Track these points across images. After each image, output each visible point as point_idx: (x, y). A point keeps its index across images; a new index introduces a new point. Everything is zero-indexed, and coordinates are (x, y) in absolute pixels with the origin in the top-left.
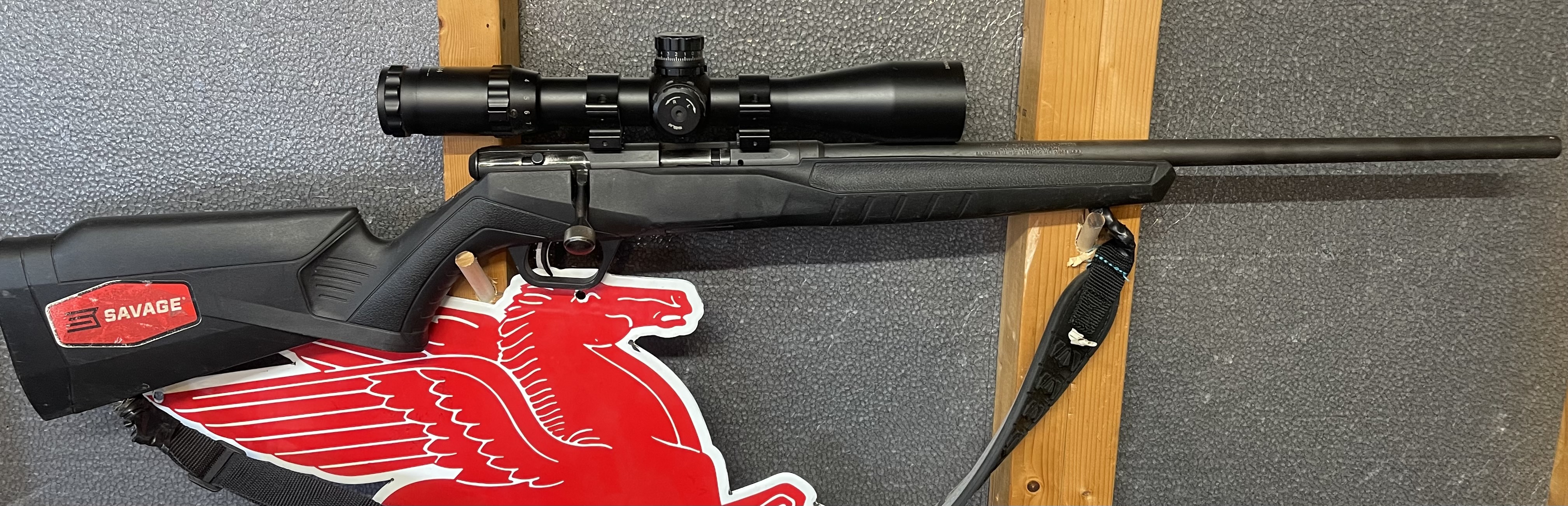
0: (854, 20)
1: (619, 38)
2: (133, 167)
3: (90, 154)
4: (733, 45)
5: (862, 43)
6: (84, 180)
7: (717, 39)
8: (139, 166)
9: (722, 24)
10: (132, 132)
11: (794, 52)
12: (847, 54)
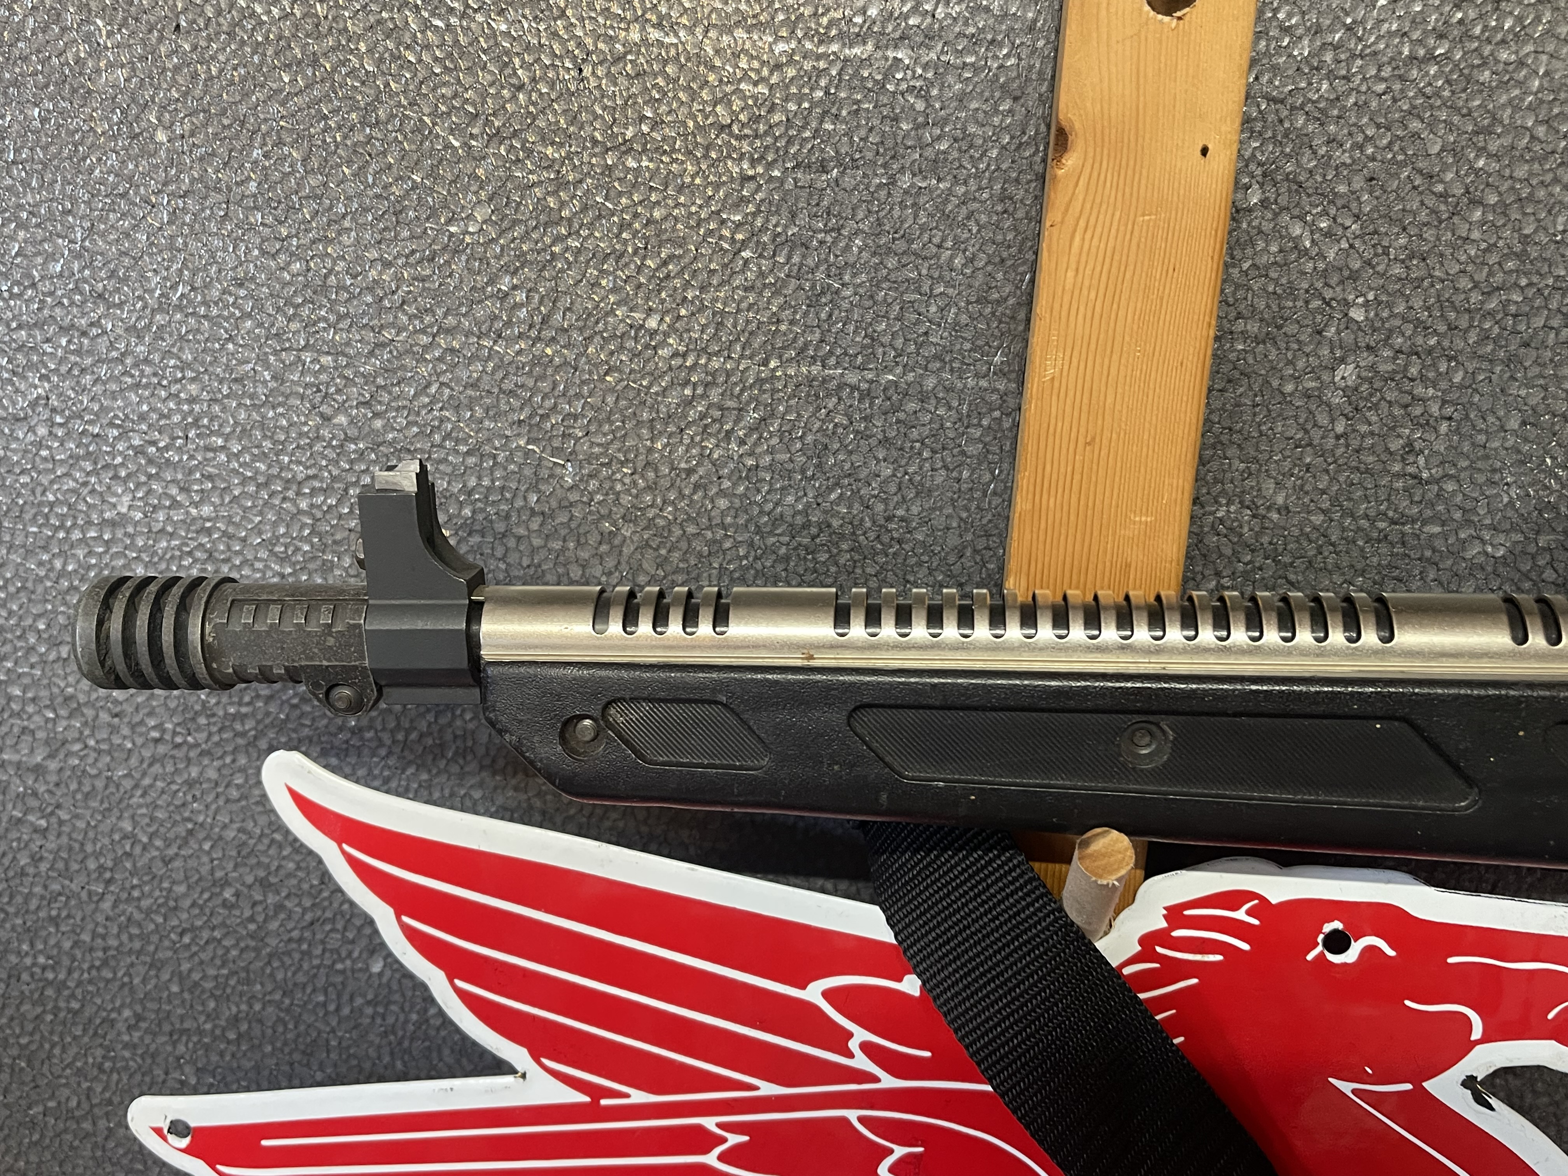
1: (1476, 235)
2: (194, 511)
3: (95, 472)
6: (76, 535)
8: (206, 510)
10: (196, 423)
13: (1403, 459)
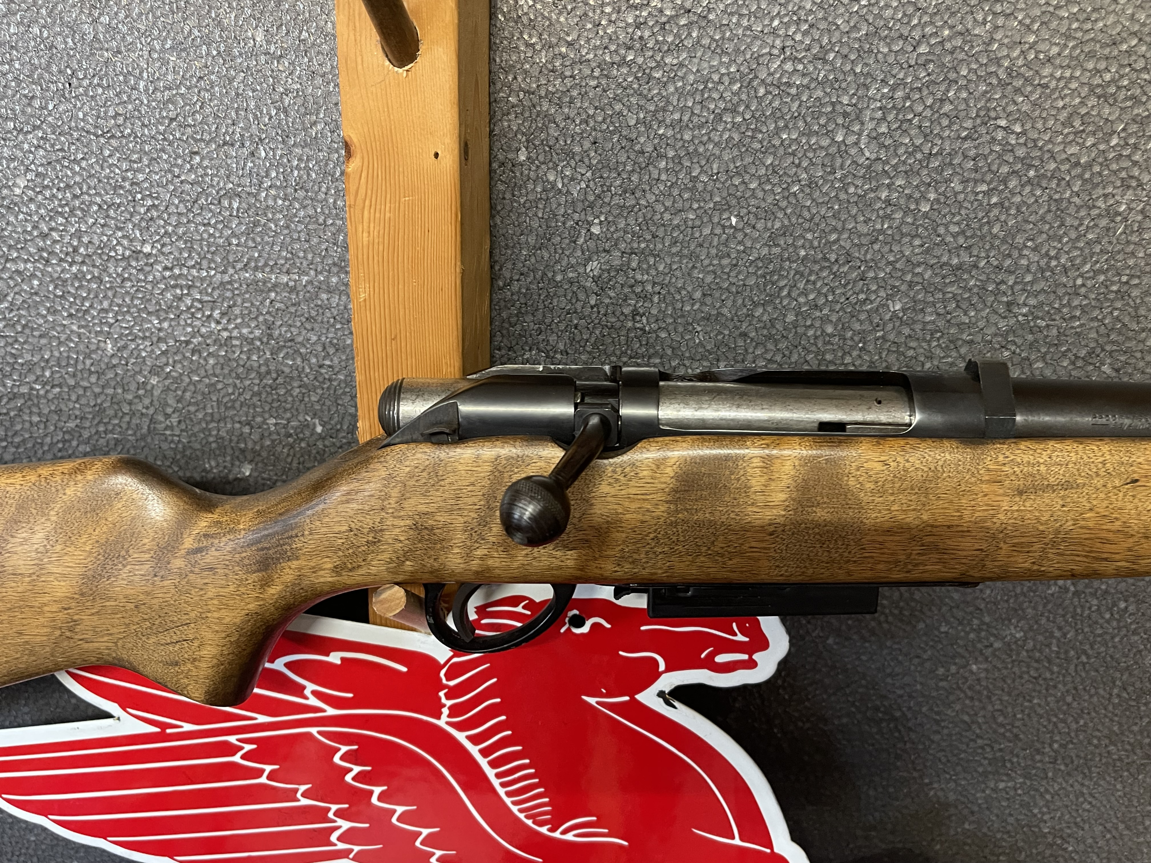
0: (1102, 147)
1: (664, 177)
4: (872, 190)
5: (1110, 190)
7: (841, 180)
9: (853, 151)
11: (981, 205)
12: (1079, 208)
13: (634, 319)
